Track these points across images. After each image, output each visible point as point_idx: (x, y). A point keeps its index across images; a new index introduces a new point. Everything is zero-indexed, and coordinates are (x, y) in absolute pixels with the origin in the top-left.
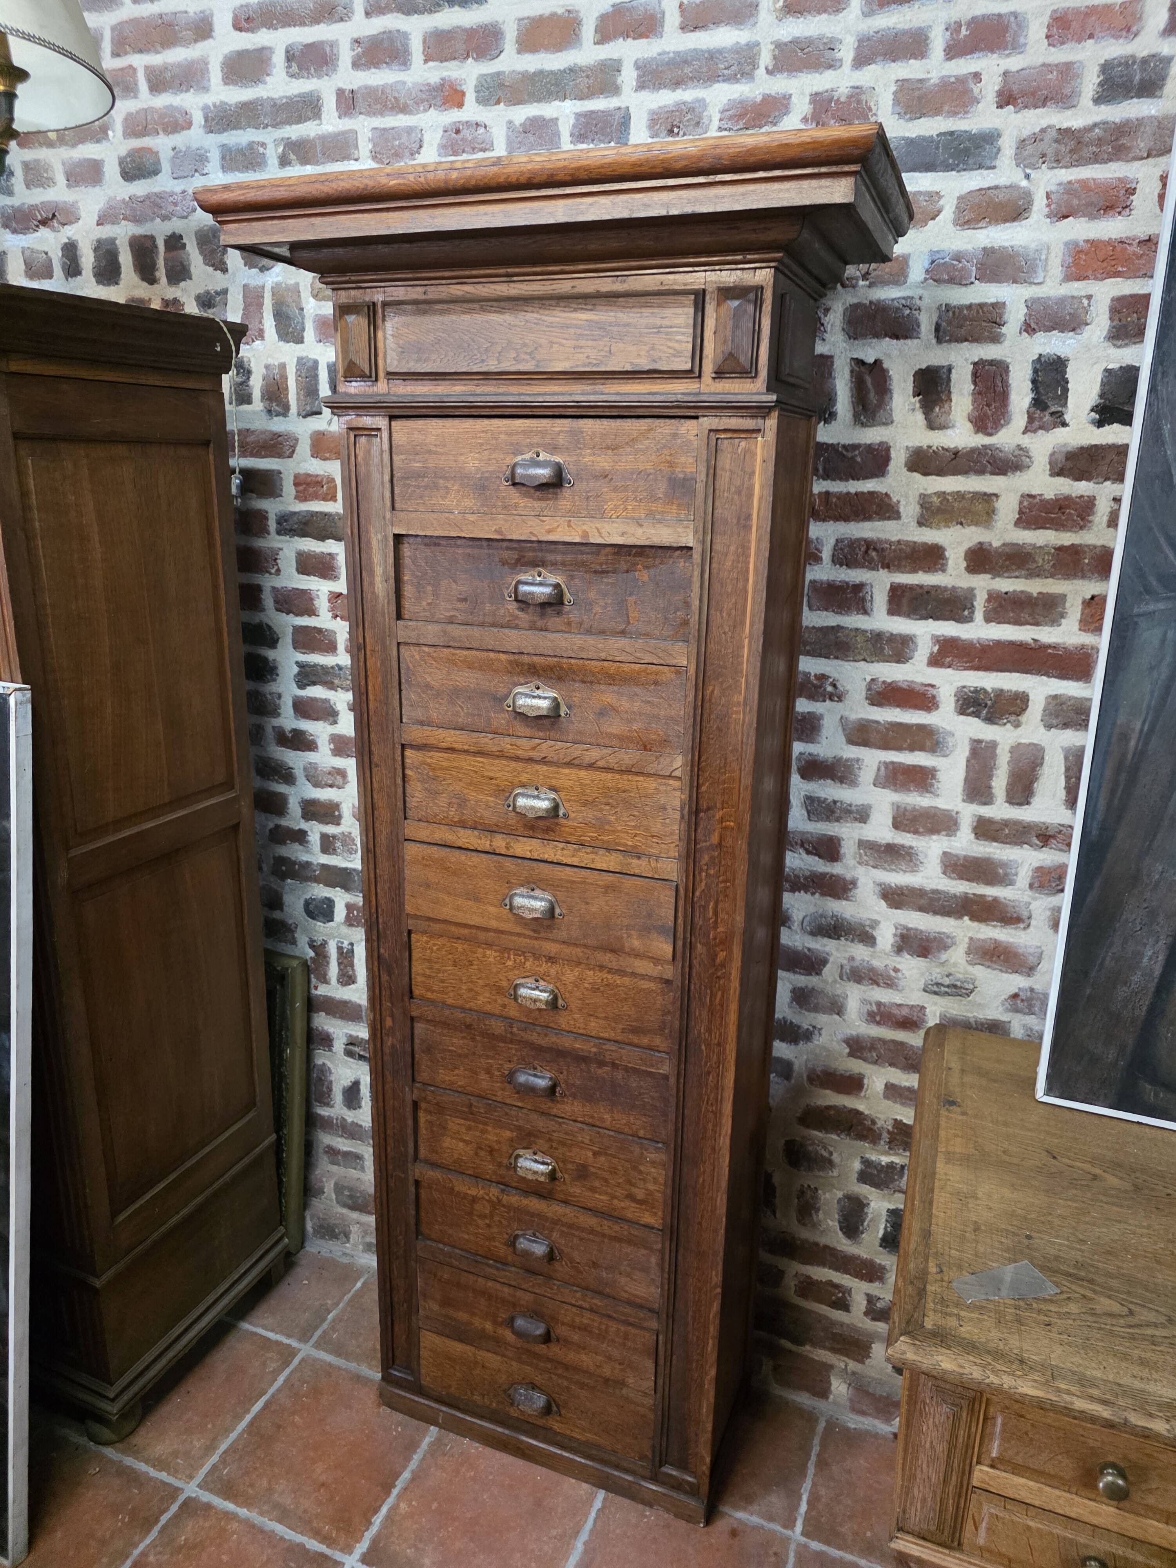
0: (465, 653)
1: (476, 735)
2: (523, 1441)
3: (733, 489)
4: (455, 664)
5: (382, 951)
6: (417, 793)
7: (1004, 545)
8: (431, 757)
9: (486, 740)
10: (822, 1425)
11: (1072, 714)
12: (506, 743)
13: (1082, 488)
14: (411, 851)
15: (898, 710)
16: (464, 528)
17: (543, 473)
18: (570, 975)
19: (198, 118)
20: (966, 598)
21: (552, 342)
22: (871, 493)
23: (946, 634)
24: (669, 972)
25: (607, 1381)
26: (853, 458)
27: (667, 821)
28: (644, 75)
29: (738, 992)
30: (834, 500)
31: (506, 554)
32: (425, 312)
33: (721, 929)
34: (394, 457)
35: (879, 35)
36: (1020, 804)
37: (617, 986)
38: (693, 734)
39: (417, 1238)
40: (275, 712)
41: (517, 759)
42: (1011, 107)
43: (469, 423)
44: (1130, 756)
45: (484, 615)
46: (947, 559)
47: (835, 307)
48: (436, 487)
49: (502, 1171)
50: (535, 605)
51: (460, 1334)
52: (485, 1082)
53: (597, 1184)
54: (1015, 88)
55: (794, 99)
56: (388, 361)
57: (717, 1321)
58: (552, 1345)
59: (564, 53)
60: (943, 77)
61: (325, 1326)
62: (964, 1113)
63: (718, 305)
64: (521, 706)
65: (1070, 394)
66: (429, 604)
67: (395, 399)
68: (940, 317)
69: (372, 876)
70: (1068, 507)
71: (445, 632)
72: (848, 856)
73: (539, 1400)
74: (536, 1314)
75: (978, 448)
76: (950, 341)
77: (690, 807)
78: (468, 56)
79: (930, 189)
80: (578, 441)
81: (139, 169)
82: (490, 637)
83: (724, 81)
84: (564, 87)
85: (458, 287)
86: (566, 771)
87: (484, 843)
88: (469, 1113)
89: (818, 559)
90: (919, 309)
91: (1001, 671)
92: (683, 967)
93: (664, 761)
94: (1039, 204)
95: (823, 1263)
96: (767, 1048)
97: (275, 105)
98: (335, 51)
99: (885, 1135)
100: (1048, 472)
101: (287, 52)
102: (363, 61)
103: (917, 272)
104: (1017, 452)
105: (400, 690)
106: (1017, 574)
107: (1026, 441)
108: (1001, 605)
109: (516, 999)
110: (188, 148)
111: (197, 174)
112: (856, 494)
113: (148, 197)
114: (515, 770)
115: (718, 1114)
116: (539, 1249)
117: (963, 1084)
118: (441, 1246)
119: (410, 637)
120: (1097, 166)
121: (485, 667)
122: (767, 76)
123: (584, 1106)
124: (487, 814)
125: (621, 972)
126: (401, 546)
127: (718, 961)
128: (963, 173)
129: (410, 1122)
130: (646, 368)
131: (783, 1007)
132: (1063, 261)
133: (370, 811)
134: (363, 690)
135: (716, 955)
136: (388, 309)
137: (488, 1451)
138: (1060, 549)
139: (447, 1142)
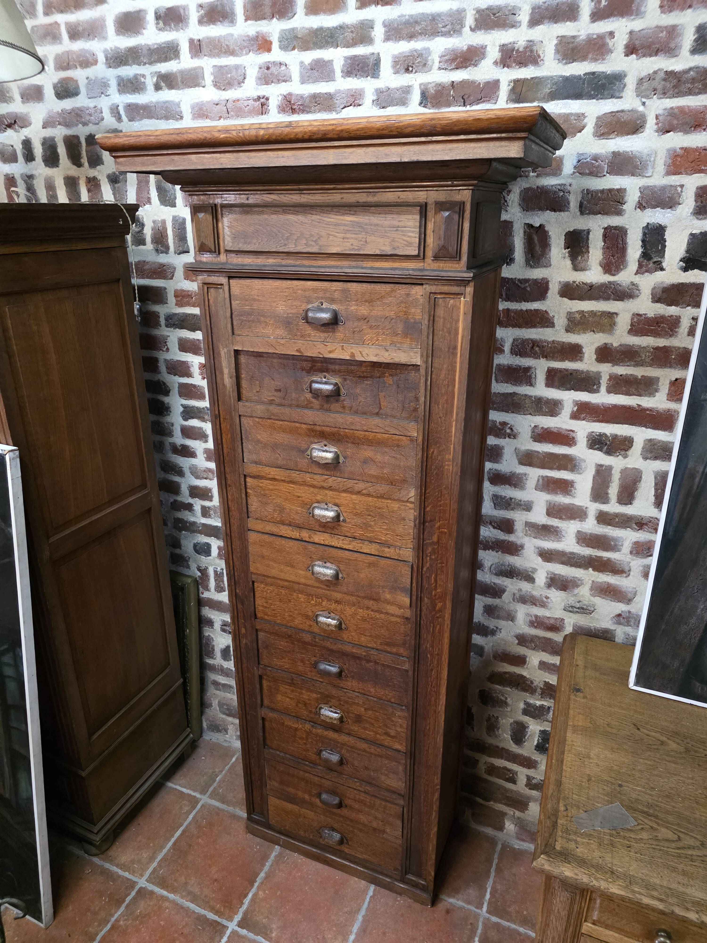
0: (281, 423)
1: (288, 471)
2: (328, 857)
3: (445, 330)
4: (275, 429)
5: (238, 591)
6: (254, 503)
7: (620, 345)
8: (262, 483)
9: (295, 475)
10: (499, 847)
11: (661, 451)
12: (308, 477)
13: (673, 310)
14: (252, 537)
15: (551, 445)
16: (277, 347)
17: (325, 316)
18: (349, 611)
19: (101, 58)
20: (595, 378)
21: (329, 234)
22: (536, 311)
23: (582, 400)
24: (408, 613)
25: (375, 829)
26: (525, 288)
27: (406, 527)
28: (389, 31)
29: (449, 627)
30: (512, 314)
31: (305, 364)
32: (247, 213)
33: (438, 590)
34: (233, 302)
35: (546, 5)
36: (626, 504)
37: (377, 619)
38: (421, 477)
39: (264, 748)
40: (170, 434)
41: (314, 486)
42: (634, 56)
43: (278, 283)
44: (695, 488)
45: (292, 400)
46: (584, 353)
47: (514, 190)
48: (259, 321)
49: (312, 715)
50: (322, 396)
51: (291, 799)
52: (300, 667)
53: (367, 726)
54: (637, 42)
55: (488, 49)
56: (226, 243)
57: (438, 803)
58: (343, 809)
59: (336, 15)
60: (588, 35)
61: (215, 785)
62: (585, 697)
63: (435, 214)
64: (315, 457)
65: (666, 249)
66: (257, 392)
67: (231, 267)
68: (583, 198)
69: (230, 549)
70: (663, 323)
71: (268, 410)
72: (518, 530)
73: (337, 836)
74: (333, 792)
75: (605, 284)
76: (589, 214)
77: (420, 520)
78: (273, 17)
79: (578, 111)
80: (347, 297)
81: (66, 92)
82: (295, 413)
83: (442, 36)
84: (336, 39)
85: (269, 196)
86: (344, 495)
87: (296, 534)
88: (292, 683)
89: (502, 351)
90: (570, 193)
91: (617, 423)
92: (416, 611)
93: (403, 493)
94: (651, 123)
95: (502, 758)
96: (469, 639)
97: (149, 49)
98: (187, 13)
99: (539, 690)
100: (650, 300)
101: (156, 13)
102: (205, 19)
103: (568, 168)
104: (631, 287)
105: (242, 443)
106: (628, 364)
107: (637, 279)
108: (617, 383)
109: (317, 624)
110: (96, 77)
111: (103, 95)
112: (527, 311)
113: (73, 110)
114: (313, 493)
115: (438, 693)
116: (335, 758)
117: (585, 677)
118: (278, 752)
119: (247, 412)
120: (690, 97)
121: (293, 431)
122: (471, 32)
123: (359, 683)
124: (297, 517)
125: (380, 612)
126: (239, 357)
127: (437, 608)
128: (600, 101)
129: (258, 686)
130: (389, 253)
131: (479, 615)
132: (665, 162)
133: (227, 512)
134: (219, 441)
135: (436, 605)
136: (224, 210)
137: (308, 861)
138: (657, 349)
139: (279, 697)
